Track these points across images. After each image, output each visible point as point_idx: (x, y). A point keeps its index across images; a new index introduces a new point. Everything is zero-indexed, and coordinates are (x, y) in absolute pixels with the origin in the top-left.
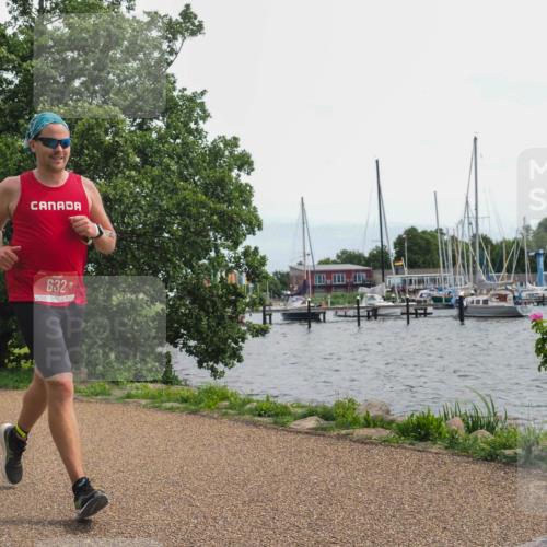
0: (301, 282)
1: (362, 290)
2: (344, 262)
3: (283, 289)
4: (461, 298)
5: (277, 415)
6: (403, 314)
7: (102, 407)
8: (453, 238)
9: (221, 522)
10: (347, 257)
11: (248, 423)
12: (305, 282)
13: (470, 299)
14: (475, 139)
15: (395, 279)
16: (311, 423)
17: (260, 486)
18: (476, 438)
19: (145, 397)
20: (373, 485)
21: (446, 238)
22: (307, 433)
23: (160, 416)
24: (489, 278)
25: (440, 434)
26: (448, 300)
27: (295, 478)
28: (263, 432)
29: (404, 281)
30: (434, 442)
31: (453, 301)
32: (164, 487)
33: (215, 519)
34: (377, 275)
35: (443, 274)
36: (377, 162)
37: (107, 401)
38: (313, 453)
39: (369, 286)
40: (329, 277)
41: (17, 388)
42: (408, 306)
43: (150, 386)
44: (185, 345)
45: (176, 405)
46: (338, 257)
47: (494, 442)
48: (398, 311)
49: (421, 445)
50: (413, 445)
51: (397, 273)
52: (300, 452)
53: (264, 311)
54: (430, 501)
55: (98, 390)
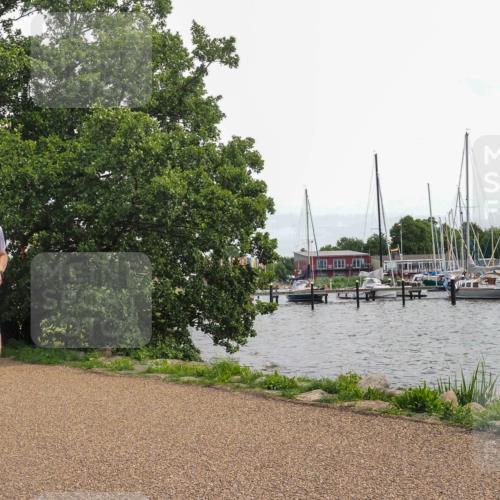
0: (305, 267)
1: (362, 274)
2: (344, 248)
3: (288, 273)
4: (453, 282)
5: (284, 388)
6: (398, 296)
7: (126, 381)
8: (445, 225)
9: (235, 486)
10: (346, 244)
11: (258, 395)
12: (309, 267)
13: (461, 282)
14: (467, 135)
15: (392, 265)
16: (316, 395)
17: (271, 453)
18: (469, 410)
19: (164, 372)
20: (374, 453)
21: (438, 226)
22: (312, 405)
23: (178, 389)
24: (479, 263)
25: (435, 406)
26: (440, 283)
27: (302, 446)
28: (273, 404)
29: (400, 266)
30: (430, 413)
31: (445, 284)
32: (183, 453)
33: (230, 482)
34: (375, 260)
35: (435, 260)
36: (376, 156)
37: (130, 376)
38: (318, 423)
39: (367, 270)
40: (330, 262)
41: (49, 364)
42: (403, 289)
43: (169, 361)
44: (200, 324)
45: (192, 378)
46: (339, 244)
47: (485, 413)
48: (394, 293)
49: (418, 416)
50: (410, 416)
51: (393, 258)
52: (307, 422)
53: (271, 294)
54: (427, 467)
55: (122, 365)
